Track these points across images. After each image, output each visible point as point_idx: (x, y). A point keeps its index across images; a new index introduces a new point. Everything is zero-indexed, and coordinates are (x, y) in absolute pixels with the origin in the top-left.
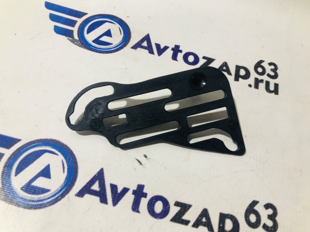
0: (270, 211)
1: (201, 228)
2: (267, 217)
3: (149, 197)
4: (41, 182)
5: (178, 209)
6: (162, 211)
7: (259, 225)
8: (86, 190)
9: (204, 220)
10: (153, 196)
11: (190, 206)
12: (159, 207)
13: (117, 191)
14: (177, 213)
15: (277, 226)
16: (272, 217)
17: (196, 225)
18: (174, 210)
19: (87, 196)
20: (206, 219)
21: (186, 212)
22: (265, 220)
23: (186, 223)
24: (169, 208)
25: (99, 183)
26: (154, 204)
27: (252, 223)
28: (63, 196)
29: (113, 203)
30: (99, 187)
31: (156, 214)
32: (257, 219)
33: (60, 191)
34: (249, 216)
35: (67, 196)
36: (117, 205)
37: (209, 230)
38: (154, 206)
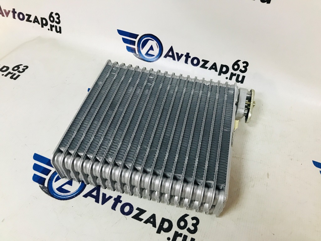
0: (195, 222)
1: (148, 224)
2: (191, 224)
3: (123, 203)
4: (66, 187)
5: (138, 212)
6: (128, 211)
7: (185, 228)
8: (89, 194)
9: (152, 220)
10: (125, 202)
11: (145, 211)
12: (127, 209)
13: (106, 197)
14: (136, 214)
15: (197, 230)
16: (195, 225)
17: (146, 222)
18: (135, 212)
19: (89, 197)
20: (153, 220)
21: (142, 214)
22: (190, 226)
23: (141, 220)
24: (133, 210)
25: (97, 192)
26: (125, 207)
27: (181, 226)
28: (76, 195)
29: (102, 203)
30: (96, 194)
31: (125, 212)
32: (185, 224)
33: (75, 193)
34: (180, 222)
35: (78, 196)
36: (104, 205)
37: (153, 226)
38: (124, 208)
